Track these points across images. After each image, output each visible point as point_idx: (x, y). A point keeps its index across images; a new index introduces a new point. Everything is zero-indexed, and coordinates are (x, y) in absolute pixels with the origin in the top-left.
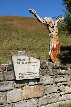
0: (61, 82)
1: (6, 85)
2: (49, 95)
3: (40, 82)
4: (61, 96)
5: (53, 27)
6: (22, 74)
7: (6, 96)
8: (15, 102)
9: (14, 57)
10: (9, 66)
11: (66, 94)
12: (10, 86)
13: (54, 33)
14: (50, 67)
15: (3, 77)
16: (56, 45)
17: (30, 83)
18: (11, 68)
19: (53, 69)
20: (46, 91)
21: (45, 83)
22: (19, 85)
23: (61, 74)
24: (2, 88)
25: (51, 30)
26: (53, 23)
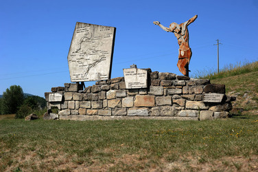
0: (179, 94)
1: (121, 92)
2: (162, 107)
3: (151, 92)
4: (181, 110)
5: (180, 32)
6: (131, 84)
7: (121, 101)
8: (128, 108)
9: (125, 71)
11: (187, 109)
12: (124, 94)
14: (162, 78)
15: (119, 86)
16: (185, 52)
17: (140, 93)
19: (166, 79)
20: (157, 102)
21: (156, 93)
22: (131, 94)
23: (177, 85)
24: (118, 95)
25: (178, 36)
26: (178, 28)
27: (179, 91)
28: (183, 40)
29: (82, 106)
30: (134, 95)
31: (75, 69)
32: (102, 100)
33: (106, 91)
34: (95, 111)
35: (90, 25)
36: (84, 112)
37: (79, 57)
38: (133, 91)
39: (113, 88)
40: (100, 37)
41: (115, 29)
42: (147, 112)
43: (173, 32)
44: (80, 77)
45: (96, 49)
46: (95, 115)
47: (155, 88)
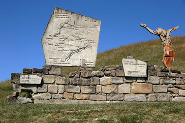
0: (173, 84)
1: (118, 79)
2: (159, 94)
3: (148, 81)
4: (174, 97)
5: (165, 36)
6: (130, 72)
7: (117, 87)
8: (125, 94)
9: (123, 60)
10: (120, 67)
11: (180, 96)
12: (121, 81)
13: (167, 42)
14: (159, 70)
15: (115, 74)
16: (170, 52)
17: (138, 81)
18: (121, 68)
19: (162, 71)
20: (154, 90)
21: (153, 82)
22: (128, 81)
23: (172, 77)
24: (114, 81)
25: (163, 39)
27: (174, 82)
29: (68, 90)
30: (131, 83)
31: (52, 52)
32: (96, 85)
33: (100, 77)
34: (85, 96)
35: (72, 13)
36: (71, 97)
37: (58, 42)
38: (130, 79)
39: (108, 75)
40: (84, 27)
42: (145, 98)
44: (59, 61)
45: (80, 37)
46: (86, 99)
47: (152, 78)
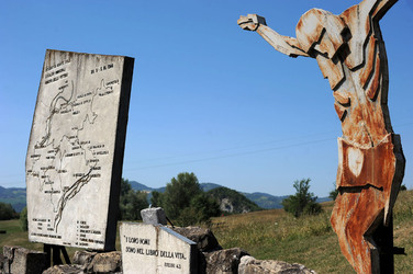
9: (124, 230)
25: (333, 73)
26: (335, 33)
28: (355, 89)
31: (37, 200)
35: (71, 55)
37: (46, 163)
40: (89, 96)
41: (129, 64)
43: (313, 53)
44: (45, 227)
45: (81, 137)
